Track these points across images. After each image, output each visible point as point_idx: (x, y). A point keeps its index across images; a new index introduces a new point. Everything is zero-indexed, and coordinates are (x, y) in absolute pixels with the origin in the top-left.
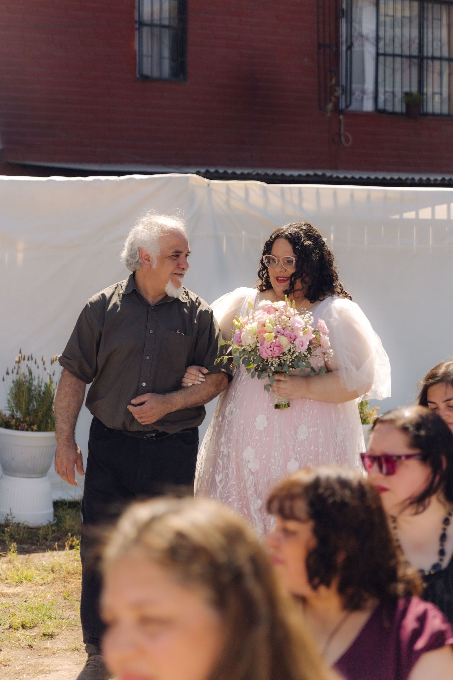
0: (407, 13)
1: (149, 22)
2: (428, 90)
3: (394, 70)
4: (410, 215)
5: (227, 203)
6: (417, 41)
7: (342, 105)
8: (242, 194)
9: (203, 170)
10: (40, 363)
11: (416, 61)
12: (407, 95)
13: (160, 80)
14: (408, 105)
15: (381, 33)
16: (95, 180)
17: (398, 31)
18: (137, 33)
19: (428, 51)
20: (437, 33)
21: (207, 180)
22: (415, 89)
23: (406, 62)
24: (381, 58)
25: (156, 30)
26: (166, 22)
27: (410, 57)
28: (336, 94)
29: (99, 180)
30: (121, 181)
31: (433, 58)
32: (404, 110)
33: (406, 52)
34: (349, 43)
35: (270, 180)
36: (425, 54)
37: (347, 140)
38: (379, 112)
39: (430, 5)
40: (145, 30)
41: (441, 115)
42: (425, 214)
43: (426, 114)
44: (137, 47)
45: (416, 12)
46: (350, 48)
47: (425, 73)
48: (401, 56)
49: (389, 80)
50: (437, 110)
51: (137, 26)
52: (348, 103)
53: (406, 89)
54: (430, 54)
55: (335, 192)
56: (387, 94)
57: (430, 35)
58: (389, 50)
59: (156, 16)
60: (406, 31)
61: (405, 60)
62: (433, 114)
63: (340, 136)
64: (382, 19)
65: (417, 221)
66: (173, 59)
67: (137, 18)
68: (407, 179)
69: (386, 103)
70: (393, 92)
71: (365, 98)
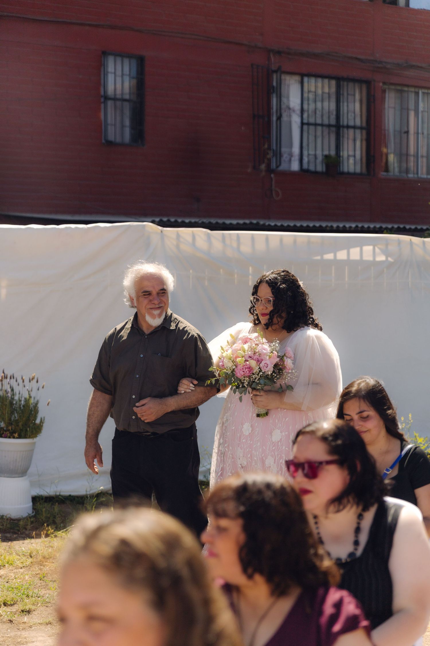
0: (326, 90)
1: (113, 97)
2: (344, 154)
3: (315, 137)
4: (329, 256)
5: (178, 246)
6: (334, 113)
7: (273, 165)
8: (190, 239)
9: (157, 220)
10: (20, 381)
11: (333, 129)
12: (327, 157)
13: (122, 145)
14: (327, 166)
15: (305, 107)
16: (66, 228)
17: (319, 105)
18: (102, 105)
19: (344, 121)
20: (351, 106)
21: (160, 228)
22: (333, 153)
23: (326, 130)
24: (305, 127)
25: (118, 103)
26: (127, 97)
27: (329, 126)
28: (268, 156)
29: (70, 228)
30: (88, 228)
31: (348, 127)
32: (324, 170)
33: (326, 122)
34: (278, 114)
35: (213, 227)
36: (341, 124)
37: (277, 194)
38: (303, 171)
39: (345, 83)
40: (110, 103)
41: (355, 174)
42: (342, 255)
43: (343, 173)
44: (102, 117)
45: (333, 90)
46: (279, 118)
47: (341, 139)
48: (322, 125)
49: (312, 145)
50: (352, 169)
51: (102, 100)
52: (278, 164)
53: (326, 153)
54: (345, 123)
55: (267, 237)
56: (310, 157)
57: (345, 108)
58: (312, 120)
59: (119, 92)
60: (326, 104)
61: (324, 128)
62: (348, 173)
63: (272, 191)
64: (305, 95)
65: (336, 262)
66: (132, 128)
67: (102, 93)
68: (327, 226)
69: (309, 164)
70: (315, 154)
71: (292, 160)
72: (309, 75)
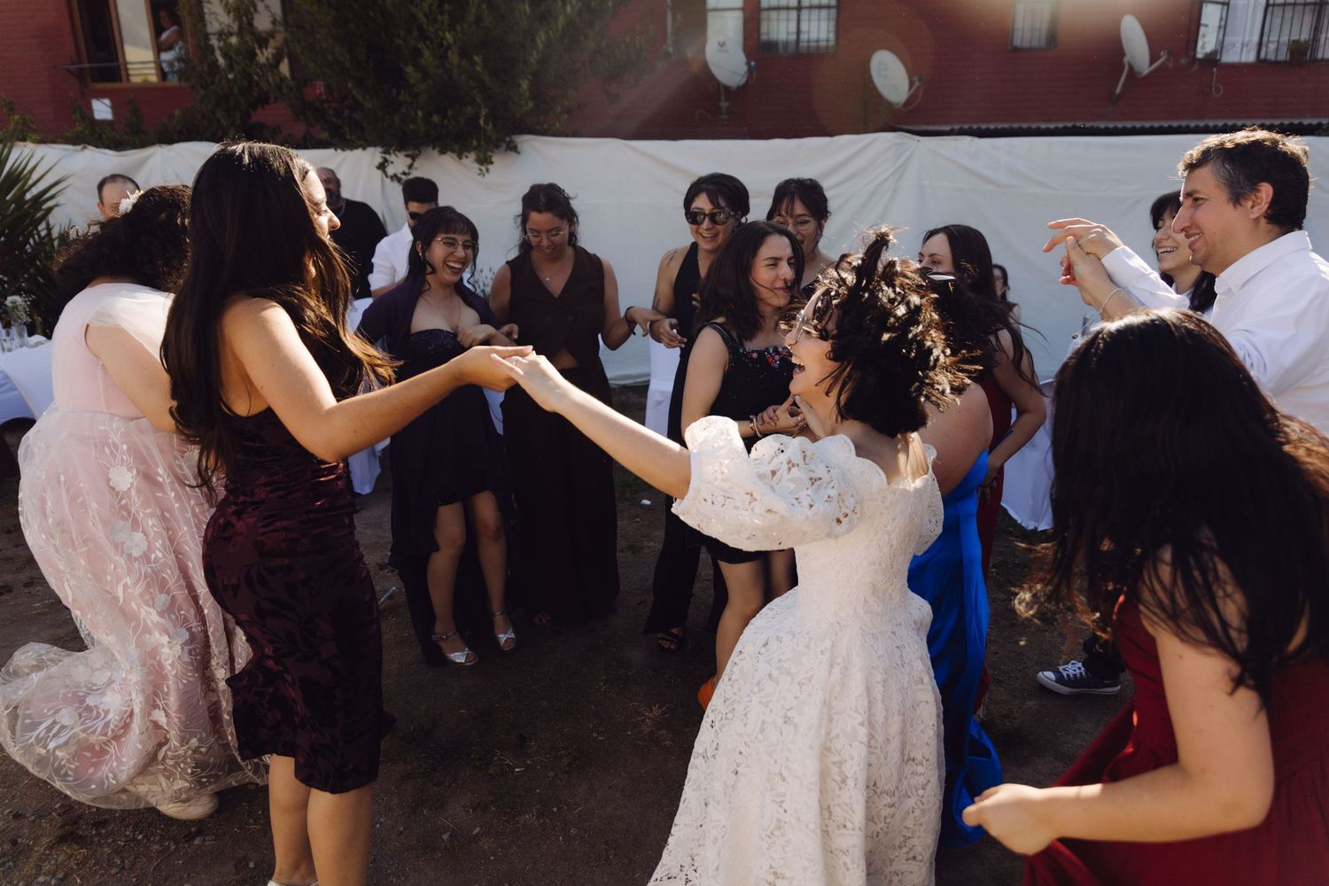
11: (1312, 8)
12: (1295, 43)
13: (1029, 50)
14: (1293, 54)
18: (1012, 9)
22: (1306, 37)
23: (1299, 10)
24: (1270, 9)
27: (1304, 4)
32: (1288, 59)
37: (1218, 90)
38: (1261, 63)
44: (1010, 22)
46: (1228, 2)
53: (1295, 37)
56: (1270, 44)
61: (1297, 7)
62: (1322, 60)
63: (1211, 88)
69: (1270, 52)
70: (1278, 41)
71: (1245, 50)
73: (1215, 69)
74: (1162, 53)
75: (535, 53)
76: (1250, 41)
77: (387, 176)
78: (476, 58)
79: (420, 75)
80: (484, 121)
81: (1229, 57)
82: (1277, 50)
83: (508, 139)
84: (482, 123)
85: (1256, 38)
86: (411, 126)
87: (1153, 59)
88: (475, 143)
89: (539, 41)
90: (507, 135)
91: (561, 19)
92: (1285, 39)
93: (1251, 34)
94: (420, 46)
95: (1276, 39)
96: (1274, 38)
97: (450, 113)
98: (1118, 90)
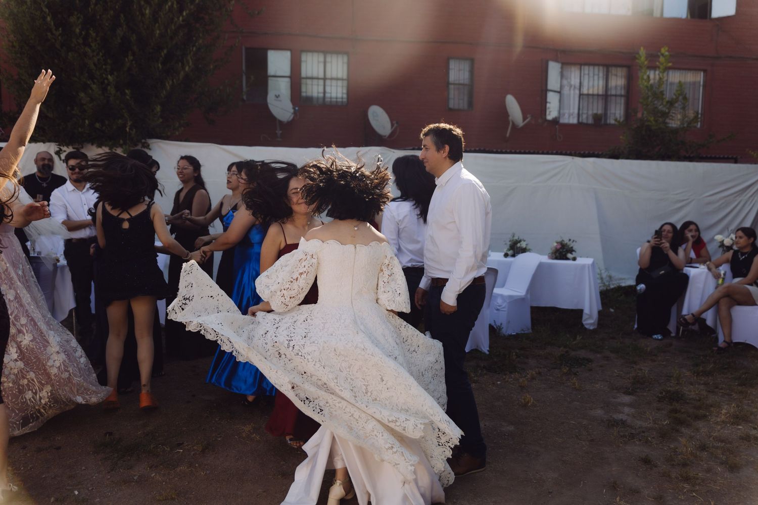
1: (453, 83)
2: (609, 112)
3: (588, 103)
6: (604, 87)
11: (603, 98)
12: (595, 115)
13: (459, 110)
14: (595, 120)
15: (582, 84)
18: (447, 88)
19: (610, 92)
22: (601, 112)
24: (581, 97)
25: (457, 86)
26: (462, 82)
27: (598, 95)
31: (614, 96)
32: (593, 122)
33: (596, 93)
36: (609, 94)
37: (560, 138)
38: (580, 124)
41: (615, 125)
43: (606, 125)
44: (447, 95)
47: (608, 103)
48: (593, 95)
49: (586, 108)
50: (613, 122)
51: (447, 85)
53: (595, 112)
54: (611, 94)
57: (611, 83)
58: (586, 93)
61: (594, 98)
62: (610, 124)
63: (556, 136)
64: (583, 77)
69: (584, 119)
70: (587, 113)
71: (571, 117)
72: (585, 64)
73: (557, 126)
74: (528, 116)
75: (164, 92)
76: (573, 112)
77: (61, 160)
78: (127, 91)
79: (89, 99)
80: (129, 129)
81: (564, 120)
82: (587, 118)
83: (143, 141)
84: (128, 129)
85: (576, 111)
86: (80, 129)
87: (524, 119)
88: (121, 142)
89: (167, 85)
90: (143, 139)
91: (182, 73)
92: (590, 112)
93: (574, 109)
94: (89, 82)
95: (586, 112)
96: (585, 111)
97: (107, 122)
98: (508, 135)
